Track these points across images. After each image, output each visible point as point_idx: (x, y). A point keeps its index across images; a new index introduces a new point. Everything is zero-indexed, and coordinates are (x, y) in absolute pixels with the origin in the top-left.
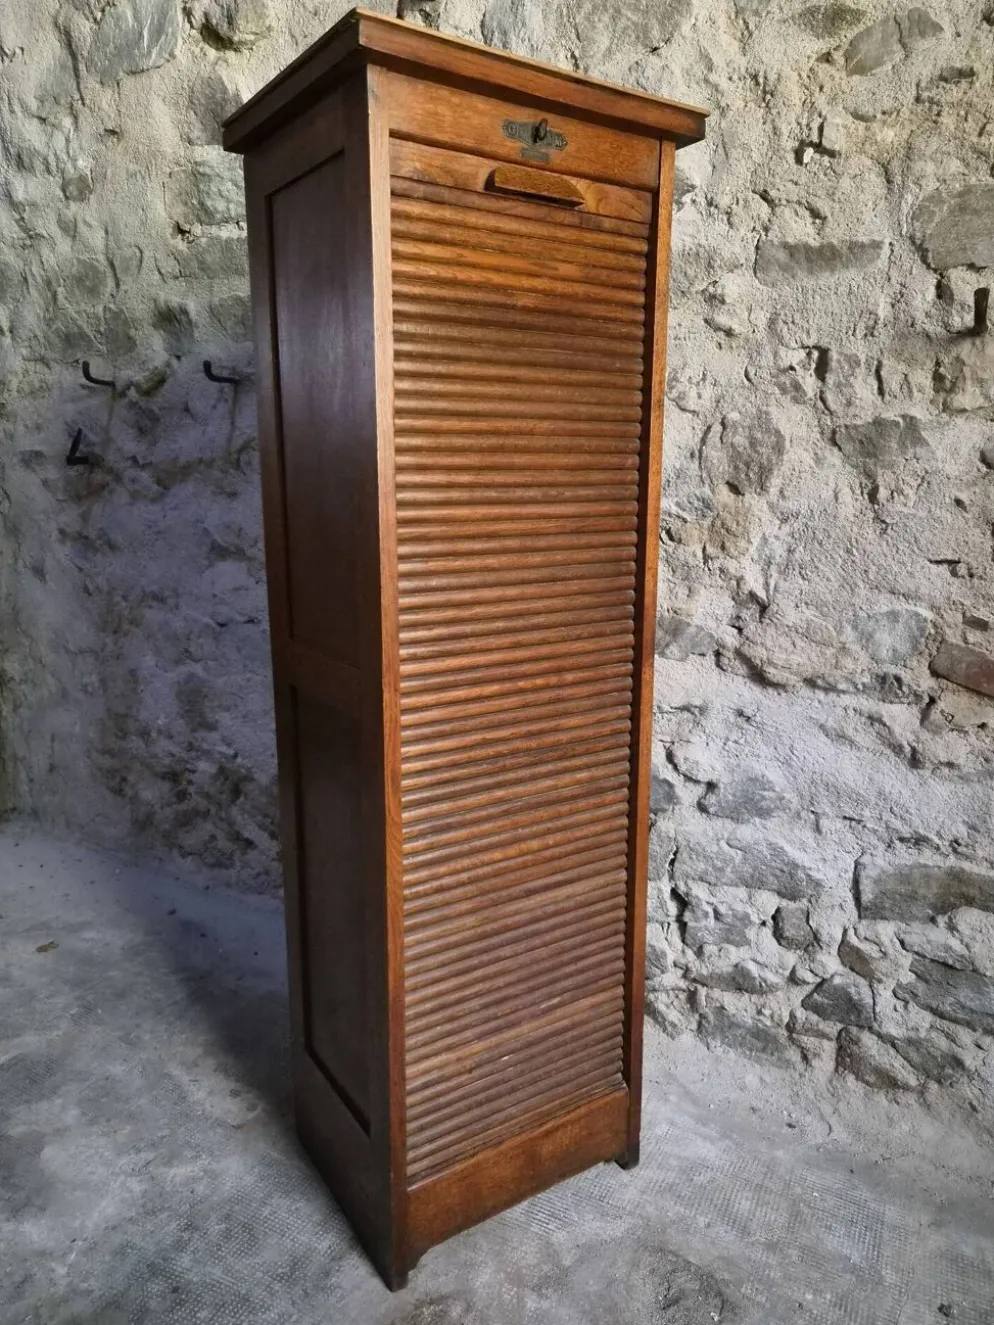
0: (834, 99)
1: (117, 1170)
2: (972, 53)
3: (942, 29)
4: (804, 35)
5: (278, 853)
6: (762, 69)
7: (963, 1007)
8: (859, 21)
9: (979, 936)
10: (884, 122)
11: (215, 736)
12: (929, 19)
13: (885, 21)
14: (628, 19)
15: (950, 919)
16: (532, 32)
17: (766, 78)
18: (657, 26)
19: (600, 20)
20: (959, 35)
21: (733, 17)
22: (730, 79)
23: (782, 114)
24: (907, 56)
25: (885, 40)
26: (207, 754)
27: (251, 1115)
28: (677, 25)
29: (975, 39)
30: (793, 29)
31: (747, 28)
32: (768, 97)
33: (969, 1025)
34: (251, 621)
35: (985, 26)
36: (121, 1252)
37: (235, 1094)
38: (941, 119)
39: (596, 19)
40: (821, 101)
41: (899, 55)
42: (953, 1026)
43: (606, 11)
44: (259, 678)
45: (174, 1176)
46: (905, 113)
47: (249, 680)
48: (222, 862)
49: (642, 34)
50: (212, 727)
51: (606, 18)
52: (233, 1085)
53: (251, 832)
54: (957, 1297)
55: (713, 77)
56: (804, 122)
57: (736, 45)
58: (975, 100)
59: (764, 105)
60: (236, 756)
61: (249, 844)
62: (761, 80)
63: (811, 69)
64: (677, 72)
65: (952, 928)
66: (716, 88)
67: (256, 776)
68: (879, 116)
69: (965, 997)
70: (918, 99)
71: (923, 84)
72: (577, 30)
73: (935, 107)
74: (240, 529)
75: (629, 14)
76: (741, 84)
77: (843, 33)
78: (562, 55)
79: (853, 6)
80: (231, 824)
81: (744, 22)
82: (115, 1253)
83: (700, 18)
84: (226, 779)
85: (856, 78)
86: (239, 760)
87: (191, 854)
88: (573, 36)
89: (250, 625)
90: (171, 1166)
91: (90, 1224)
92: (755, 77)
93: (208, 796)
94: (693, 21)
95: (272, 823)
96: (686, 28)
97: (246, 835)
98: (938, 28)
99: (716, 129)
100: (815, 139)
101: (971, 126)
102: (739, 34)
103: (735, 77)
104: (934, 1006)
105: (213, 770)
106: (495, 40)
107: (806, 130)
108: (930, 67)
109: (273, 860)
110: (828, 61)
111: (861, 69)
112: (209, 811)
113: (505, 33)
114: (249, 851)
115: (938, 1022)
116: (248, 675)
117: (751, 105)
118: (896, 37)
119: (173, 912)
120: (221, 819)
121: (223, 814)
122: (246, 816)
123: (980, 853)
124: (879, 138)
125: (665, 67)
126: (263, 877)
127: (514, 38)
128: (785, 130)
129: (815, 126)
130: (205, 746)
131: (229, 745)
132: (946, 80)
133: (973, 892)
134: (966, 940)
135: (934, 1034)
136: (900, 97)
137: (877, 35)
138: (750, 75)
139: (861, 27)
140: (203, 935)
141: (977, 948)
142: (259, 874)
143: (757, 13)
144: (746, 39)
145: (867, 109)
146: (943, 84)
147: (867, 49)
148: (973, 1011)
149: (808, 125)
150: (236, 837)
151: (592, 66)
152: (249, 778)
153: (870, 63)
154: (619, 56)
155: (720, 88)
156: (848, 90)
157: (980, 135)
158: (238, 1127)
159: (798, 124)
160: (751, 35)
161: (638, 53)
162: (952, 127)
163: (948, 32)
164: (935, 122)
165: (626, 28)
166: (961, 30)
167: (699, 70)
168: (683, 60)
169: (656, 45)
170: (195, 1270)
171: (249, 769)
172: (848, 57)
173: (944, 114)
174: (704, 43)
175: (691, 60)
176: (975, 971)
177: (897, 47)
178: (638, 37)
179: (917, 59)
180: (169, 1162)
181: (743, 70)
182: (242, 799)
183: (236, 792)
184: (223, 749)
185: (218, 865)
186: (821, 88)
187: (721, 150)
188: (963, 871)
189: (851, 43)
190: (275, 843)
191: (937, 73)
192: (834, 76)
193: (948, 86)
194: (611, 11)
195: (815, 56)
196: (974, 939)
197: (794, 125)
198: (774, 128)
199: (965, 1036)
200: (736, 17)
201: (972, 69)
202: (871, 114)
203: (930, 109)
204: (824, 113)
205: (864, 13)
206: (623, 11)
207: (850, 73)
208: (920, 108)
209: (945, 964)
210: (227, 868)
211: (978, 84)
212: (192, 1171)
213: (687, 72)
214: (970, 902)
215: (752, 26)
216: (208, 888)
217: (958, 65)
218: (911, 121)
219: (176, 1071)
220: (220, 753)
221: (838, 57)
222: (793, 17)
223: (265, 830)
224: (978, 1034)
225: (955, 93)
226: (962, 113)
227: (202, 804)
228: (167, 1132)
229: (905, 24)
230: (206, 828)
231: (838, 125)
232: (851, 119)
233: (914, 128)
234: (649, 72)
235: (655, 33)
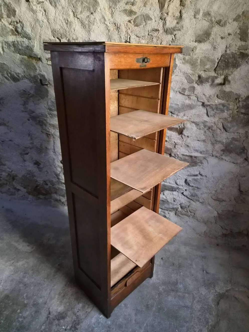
0: (132, 32)
1: (7, 266)
2: (158, 26)
3: (152, 20)
4: (125, 15)
5: (26, 191)
6: (116, 22)
7: (166, 207)
8: (136, 14)
9: (168, 195)
10: (142, 39)
11: (5, 167)
12: (150, 16)
13: (141, 15)
14: (85, 4)
15: (163, 193)
16: (62, 3)
17: (117, 24)
18: (92, 7)
19: (78, 4)
20: (156, 21)
21: (109, 8)
22: (110, 23)
23: (122, 34)
24: (146, 24)
25: (141, 19)
26: (5, 171)
27: (33, 249)
28: (96, 8)
29: (159, 23)
30: (122, 14)
31: (112, 11)
32: (118, 29)
33: (167, 210)
34: (10, 140)
35: (160, 20)
36: (12, 281)
37: (28, 246)
38: (153, 40)
39: (77, 3)
40: (129, 32)
41: (144, 24)
42: (164, 211)
43: (80, 2)
44: (15, 154)
45: (20, 264)
46: (146, 37)
47: (12, 154)
48: (12, 194)
49: (89, 9)
50: (5, 165)
51: (80, 3)
52: (27, 244)
53: (18, 187)
54: (164, 256)
55: (106, 23)
56: (126, 36)
57: (110, 15)
58: (159, 36)
59: (117, 30)
60: (12, 171)
61: (19, 190)
62: (116, 25)
63: (127, 24)
64: (98, 20)
65: (164, 194)
66: (107, 25)
67: (18, 175)
68: (141, 37)
69: (166, 206)
70: (148, 34)
71: (149, 31)
72: (73, 5)
73: (152, 37)
74: (4, 119)
75: (85, 3)
76: (112, 25)
77: (133, 16)
78: (70, 11)
79: (134, 11)
80: (13, 186)
81: (112, 10)
82: (11, 281)
83: (102, 7)
84: (10, 176)
85: (136, 27)
86: (13, 172)
87: (4, 193)
88: (72, 6)
89: (10, 141)
90: (18, 263)
91: (4, 277)
92: (115, 24)
93: (6, 180)
94: (100, 8)
95: (24, 185)
96: (99, 9)
97: (18, 188)
98: (151, 19)
99: (108, 34)
100: (129, 41)
101: (159, 42)
102: (111, 12)
103: (111, 23)
104: (161, 207)
105: (7, 174)
106: (53, 4)
107: (127, 38)
108: (150, 28)
109: (25, 193)
110: (130, 22)
111: (137, 25)
112: (7, 183)
113: (55, 3)
114: (19, 191)
115: (162, 210)
116: (12, 153)
117: (115, 30)
118: (143, 19)
119: (3, 207)
120: (11, 185)
121: (11, 184)
122: (17, 184)
123: (168, 181)
124: (141, 42)
125: (95, 18)
126: (23, 196)
127: (58, 5)
128: (122, 37)
129: (129, 37)
130: (3, 169)
131: (10, 169)
132: (154, 31)
133: (167, 188)
134: (166, 196)
135: (161, 212)
136: (145, 33)
137: (140, 18)
138: (114, 23)
139: (136, 16)
140: (12, 212)
141: (168, 197)
142: (22, 196)
143: (114, 8)
144: (112, 14)
145: (138, 35)
146: (153, 32)
147: (138, 21)
148: (167, 208)
149: (127, 37)
150: (15, 188)
151: (78, 15)
152: (16, 176)
153: (138, 24)
154: (84, 13)
155: (108, 25)
156: (134, 30)
157: (161, 44)
158: (30, 252)
159: (125, 36)
160: (113, 13)
161: (88, 13)
162: (155, 42)
163: (154, 20)
164: (152, 40)
165: (85, 7)
166: (156, 20)
167: (103, 20)
168: (99, 17)
169: (92, 12)
170: (28, 281)
171: (16, 174)
172: (134, 22)
173: (154, 39)
174: (103, 14)
175: (101, 17)
176: (168, 201)
177: (144, 21)
178: (88, 9)
179: (148, 25)
180: (18, 262)
181: (112, 22)
182: (15, 180)
183: (14, 179)
184: (9, 170)
185: (11, 195)
186: (129, 29)
187: (109, 39)
188: (165, 184)
189: (134, 19)
190: (25, 189)
191: (152, 29)
192: (131, 25)
193: (154, 32)
194: (81, 2)
195: (127, 21)
196: (167, 196)
197: (124, 36)
198: (120, 37)
199: (166, 212)
200: (110, 8)
201: (158, 30)
202: (139, 36)
203: (151, 37)
204: (130, 35)
205: (136, 13)
206: (84, 2)
207: (135, 26)
208: (149, 36)
209: (163, 201)
210: (14, 195)
211: (160, 33)
212: (23, 263)
213: (100, 20)
214: (166, 190)
215: (113, 11)
216: (10, 200)
217: (156, 28)
218: (148, 39)
219: (13, 243)
220: (8, 171)
221: (132, 21)
222: (122, 11)
223: (22, 187)
224: (168, 212)
225: (156, 34)
226: (157, 39)
227: (5, 182)
228: (15, 256)
229: (145, 17)
230: (8, 187)
231: (133, 38)
232: (136, 37)
233: (148, 41)
234: (91, 19)
235: (92, 9)
